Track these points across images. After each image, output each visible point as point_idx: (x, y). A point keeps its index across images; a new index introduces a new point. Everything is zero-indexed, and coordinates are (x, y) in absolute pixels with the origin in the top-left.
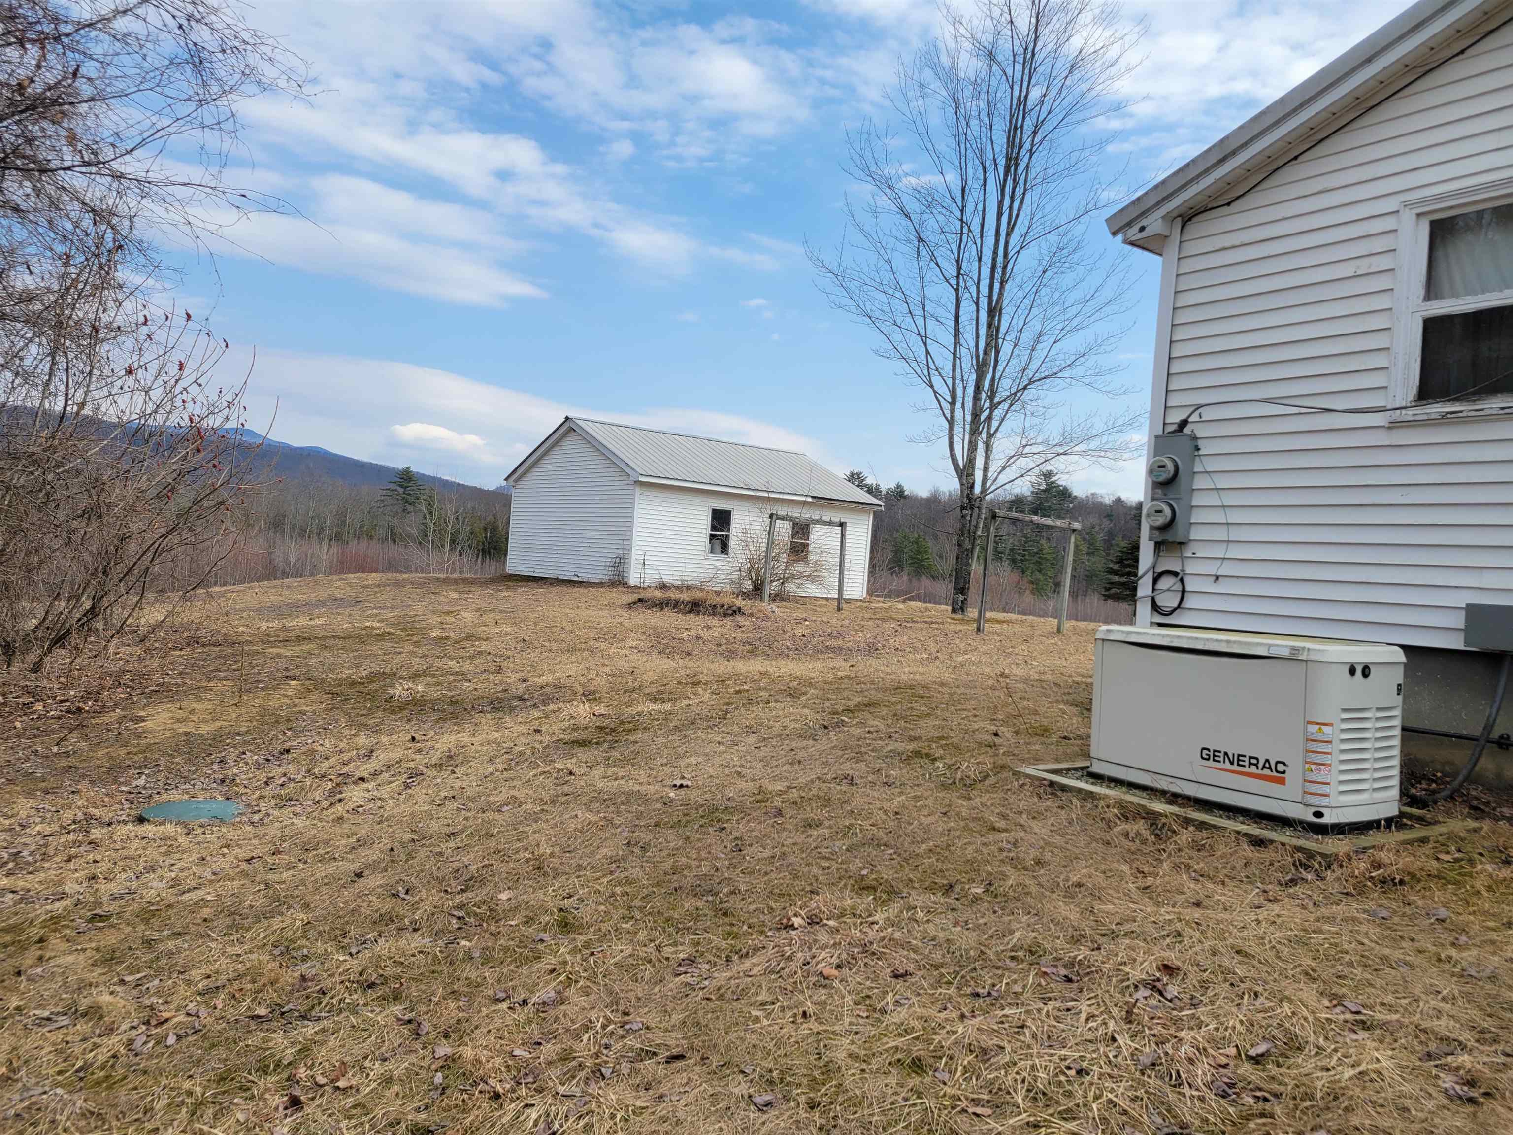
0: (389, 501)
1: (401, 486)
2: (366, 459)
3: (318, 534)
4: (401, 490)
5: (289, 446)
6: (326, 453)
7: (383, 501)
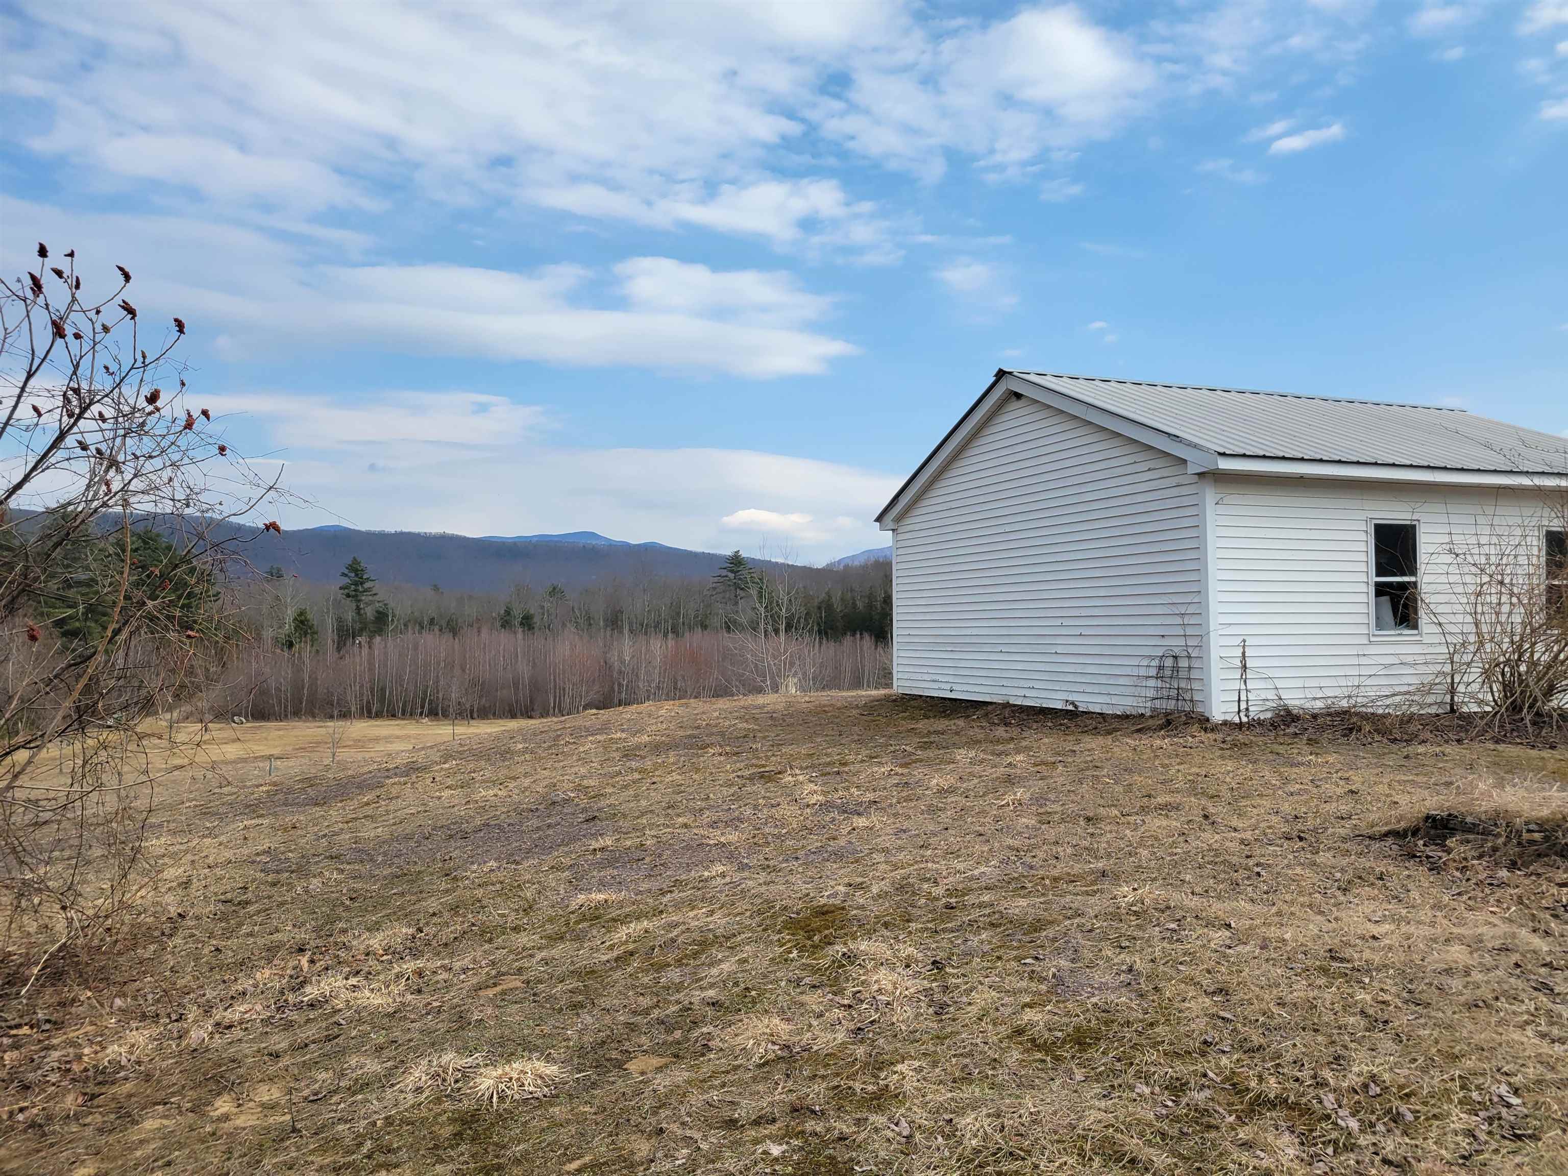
0: (721, 588)
1: (732, 571)
2: (699, 549)
3: (655, 627)
4: (731, 575)
5: (628, 544)
6: (662, 546)
7: (714, 588)
